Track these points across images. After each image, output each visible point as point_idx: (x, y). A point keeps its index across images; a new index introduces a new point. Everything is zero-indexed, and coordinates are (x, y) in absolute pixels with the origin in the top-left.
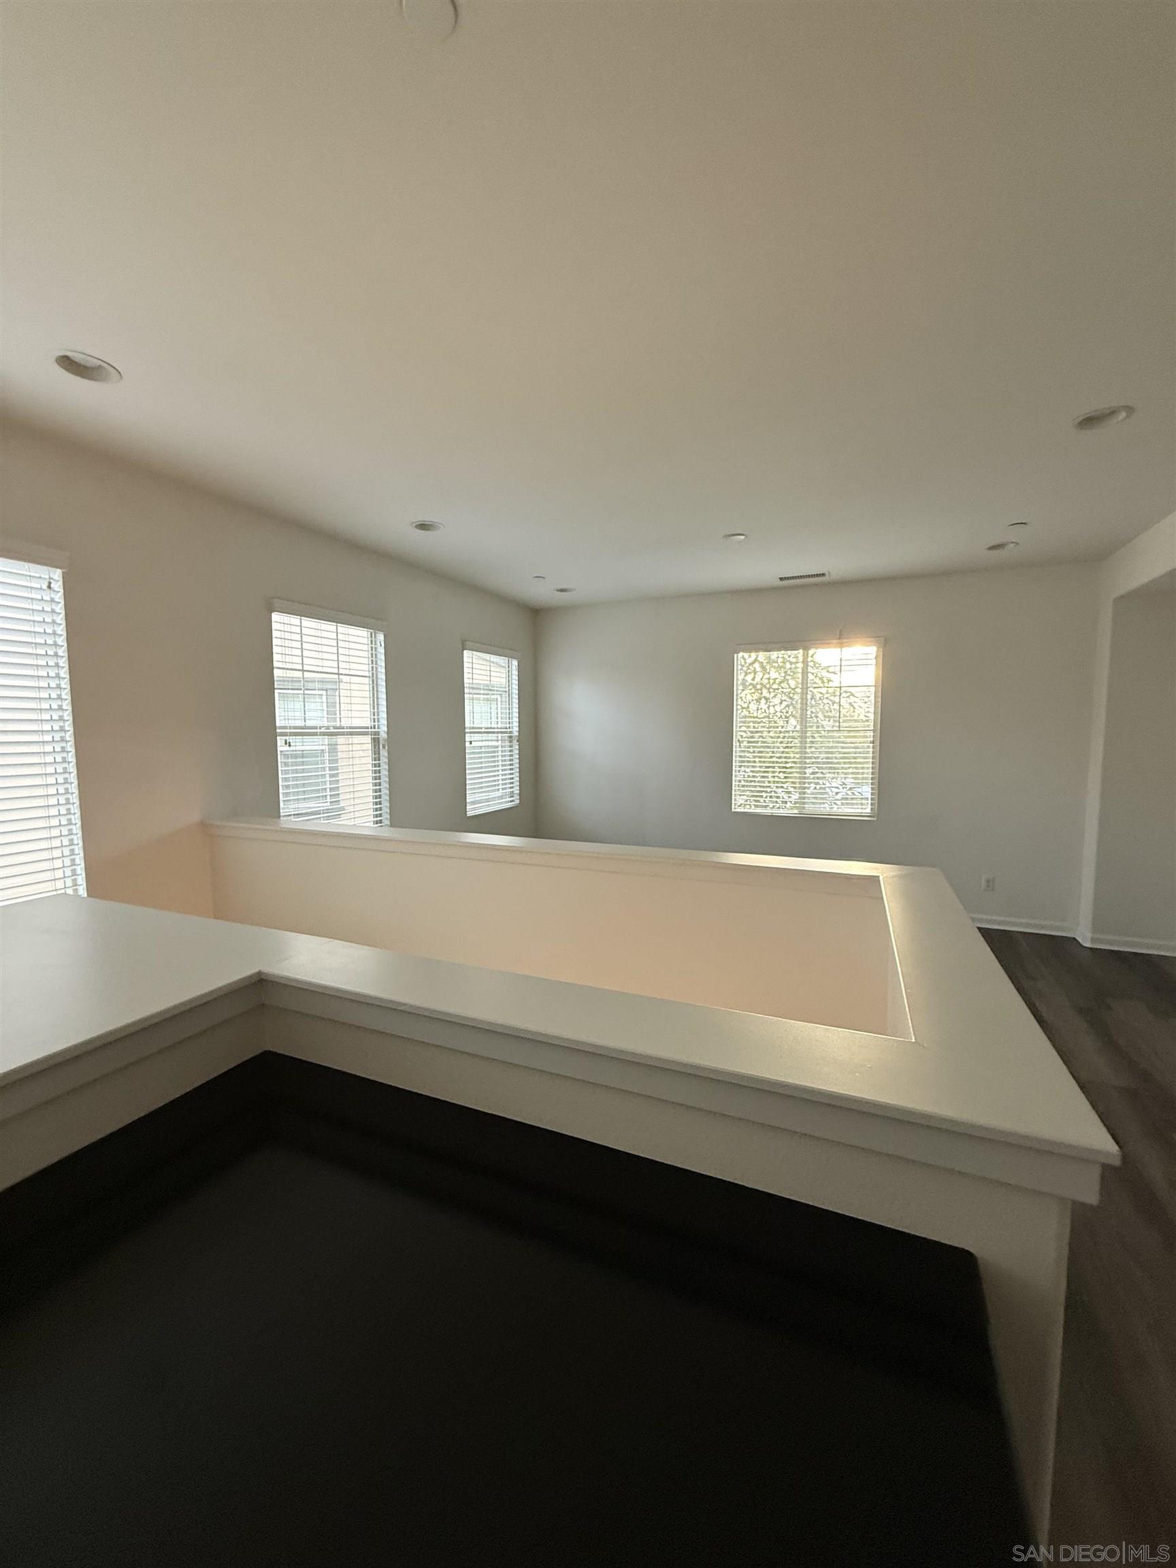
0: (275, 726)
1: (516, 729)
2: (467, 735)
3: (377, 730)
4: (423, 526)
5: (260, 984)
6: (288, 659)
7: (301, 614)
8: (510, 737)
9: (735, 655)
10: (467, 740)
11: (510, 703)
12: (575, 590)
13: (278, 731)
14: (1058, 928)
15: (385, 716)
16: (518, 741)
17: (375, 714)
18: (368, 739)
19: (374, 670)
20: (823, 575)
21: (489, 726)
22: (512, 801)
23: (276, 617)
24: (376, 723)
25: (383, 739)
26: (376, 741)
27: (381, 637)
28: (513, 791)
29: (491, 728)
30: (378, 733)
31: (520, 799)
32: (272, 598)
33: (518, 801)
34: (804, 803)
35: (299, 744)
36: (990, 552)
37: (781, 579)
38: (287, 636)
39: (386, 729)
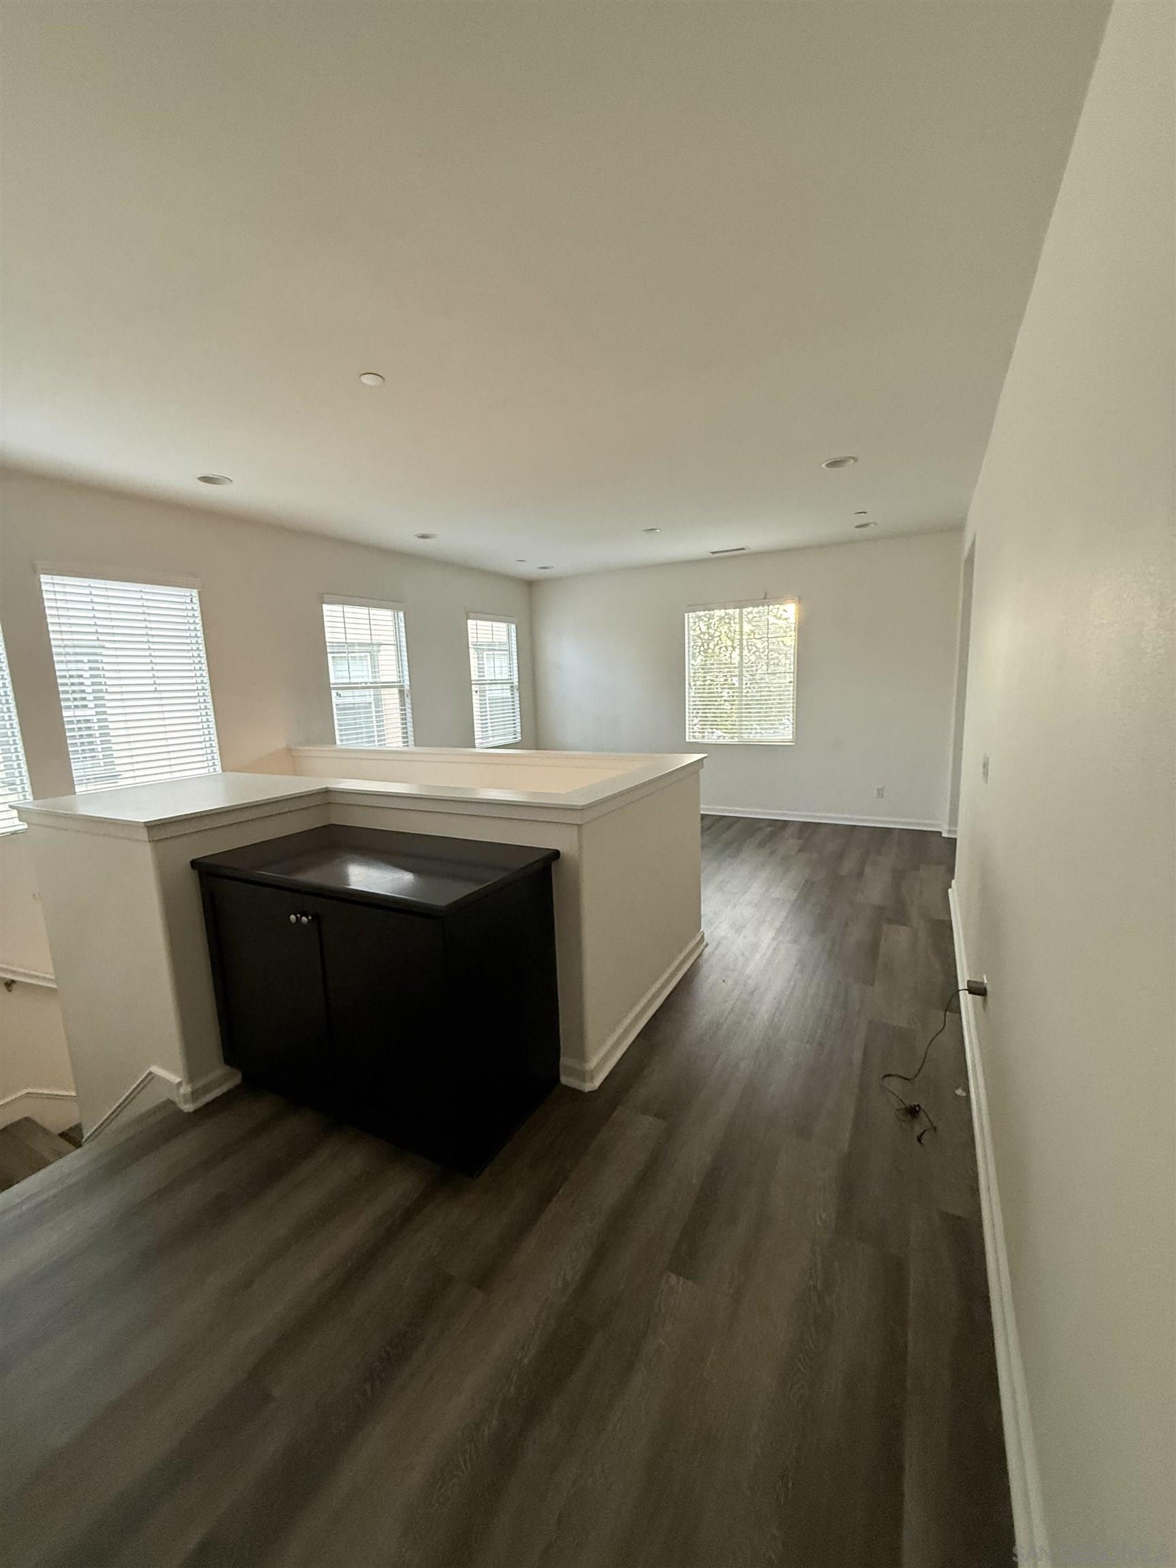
0: (329, 682)
1: (516, 680)
2: (473, 686)
3: (402, 684)
4: (424, 537)
5: (327, 792)
6: (336, 635)
7: (344, 603)
8: (512, 687)
9: (686, 615)
10: (473, 689)
11: (510, 659)
12: (553, 567)
13: (332, 686)
14: (932, 825)
15: (408, 674)
16: (517, 690)
17: (400, 672)
18: (396, 691)
19: (398, 640)
20: (743, 549)
21: (493, 678)
22: (515, 738)
23: (325, 607)
24: (401, 679)
25: (408, 691)
26: (401, 692)
27: (401, 614)
28: (515, 731)
29: (495, 680)
30: (403, 686)
31: (521, 736)
32: (323, 594)
33: (520, 738)
34: (741, 733)
35: (348, 698)
36: (858, 529)
37: (713, 553)
38: (334, 619)
39: (408, 683)
